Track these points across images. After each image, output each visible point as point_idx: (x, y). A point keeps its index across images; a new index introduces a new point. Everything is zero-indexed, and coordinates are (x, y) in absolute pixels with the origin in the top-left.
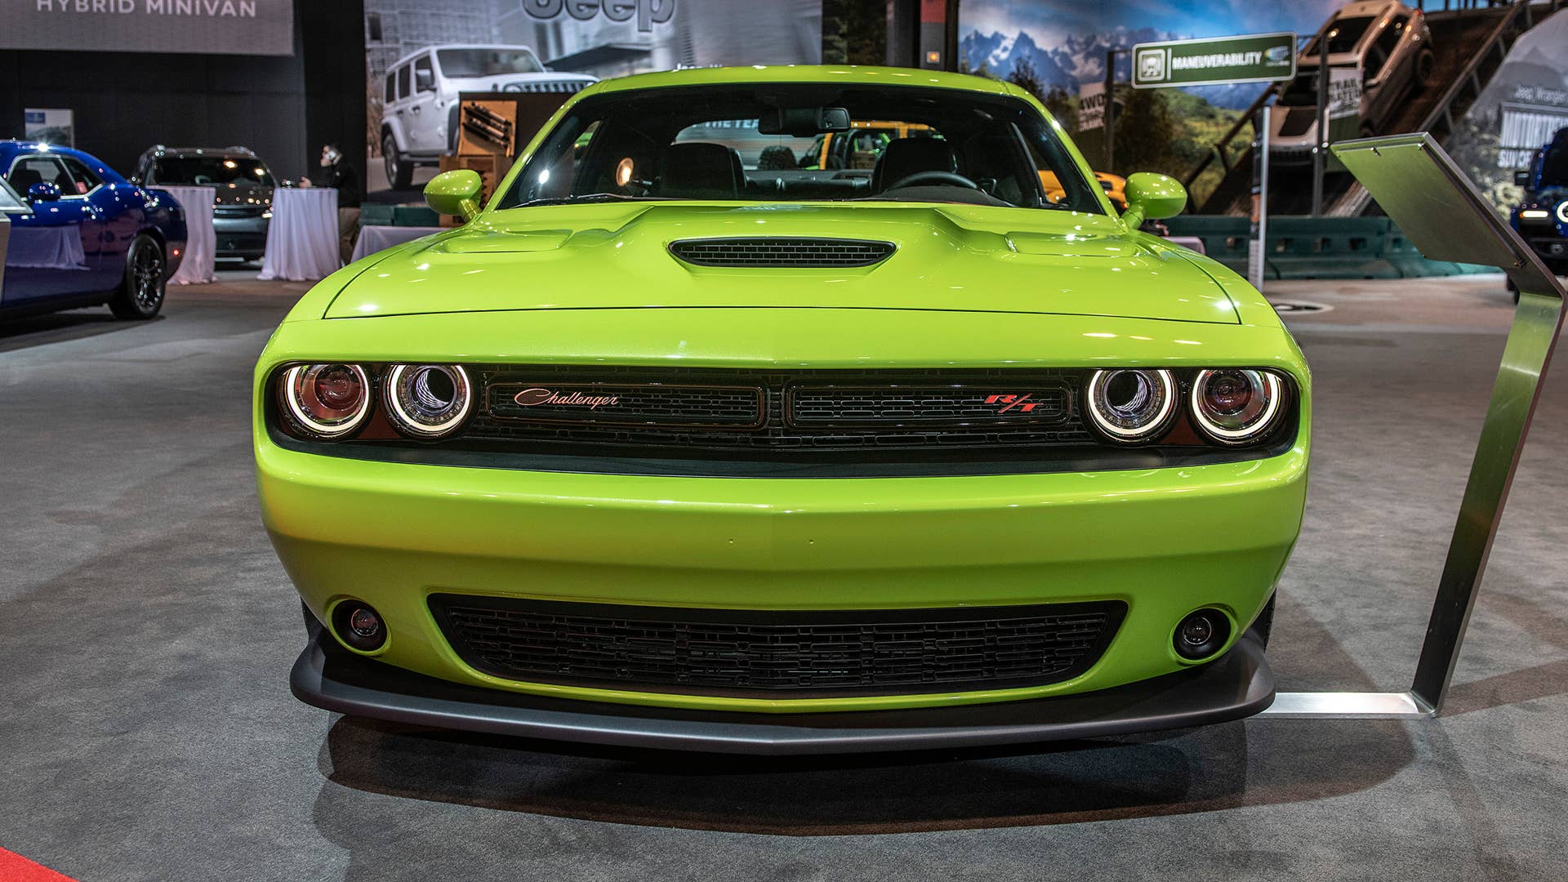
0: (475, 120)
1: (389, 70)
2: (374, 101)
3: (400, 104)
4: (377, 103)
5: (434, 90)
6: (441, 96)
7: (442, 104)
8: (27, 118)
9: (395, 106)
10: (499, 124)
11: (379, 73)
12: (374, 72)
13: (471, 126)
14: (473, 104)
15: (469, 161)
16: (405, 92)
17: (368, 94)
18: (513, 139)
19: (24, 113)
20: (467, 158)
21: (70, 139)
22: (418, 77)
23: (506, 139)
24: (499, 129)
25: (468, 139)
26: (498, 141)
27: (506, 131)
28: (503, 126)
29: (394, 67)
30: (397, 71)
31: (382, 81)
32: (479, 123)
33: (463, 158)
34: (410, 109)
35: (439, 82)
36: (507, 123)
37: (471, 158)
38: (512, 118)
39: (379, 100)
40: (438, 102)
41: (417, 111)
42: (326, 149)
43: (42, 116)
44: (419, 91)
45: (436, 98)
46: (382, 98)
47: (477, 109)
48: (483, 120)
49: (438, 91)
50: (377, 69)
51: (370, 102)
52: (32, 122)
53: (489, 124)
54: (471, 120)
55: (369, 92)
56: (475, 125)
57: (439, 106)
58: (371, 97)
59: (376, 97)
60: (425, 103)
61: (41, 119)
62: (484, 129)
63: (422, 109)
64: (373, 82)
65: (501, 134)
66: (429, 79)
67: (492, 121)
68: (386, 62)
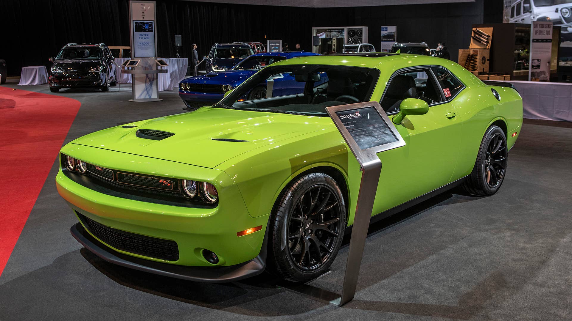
0: (476, 35)
1: (512, 5)
2: (506, 17)
3: (516, 18)
4: (507, 18)
5: (531, 12)
6: (534, 14)
7: (534, 18)
8: (382, 29)
9: (514, 19)
10: (485, 37)
11: (508, 6)
12: (506, 6)
13: (475, 37)
14: (476, 29)
15: (473, 51)
16: (518, 13)
17: (504, 15)
18: (490, 42)
19: (381, 28)
20: (473, 50)
21: (395, 36)
22: (524, 7)
23: (487, 42)
24: (485, 38)
25: (474, 42)
26: (484, 43)
27: (487, 39)
28: (486, 37)
29: (515, 4)
30: (516, 5)
31: (509, 10)
32: (478, 36)
33: (471, 50)
34: (520, 20)
35: (533, 9)
36: (489, 36)
37: (474, 50)
38: (490, 34)
39: (508, 17)
40: (532, 17)
41: (523, 21)
42: (439, 44)
43: (387, 28)
44: (524, 13)
45: (531, 16)
46: (509, 16)
47: (478, 31)
48: (479, 35)
49: (532, 12)
50: (507, 5)
51: (504, 18)
52: (383, 31)
53: (481, 36)
54: (475, 35)
55: (504, 14)
56: (476, 37)
57: (532, 18)
58: (505, 16)
59: (507, 16)
60: (526, 18)
61: (386, 30)
62: (479, 39)
63: (525, 20)
64: (506, 10)
65: (486, 40)
66: (529, 8)
67: (483, 35)
68: (511, 2)
